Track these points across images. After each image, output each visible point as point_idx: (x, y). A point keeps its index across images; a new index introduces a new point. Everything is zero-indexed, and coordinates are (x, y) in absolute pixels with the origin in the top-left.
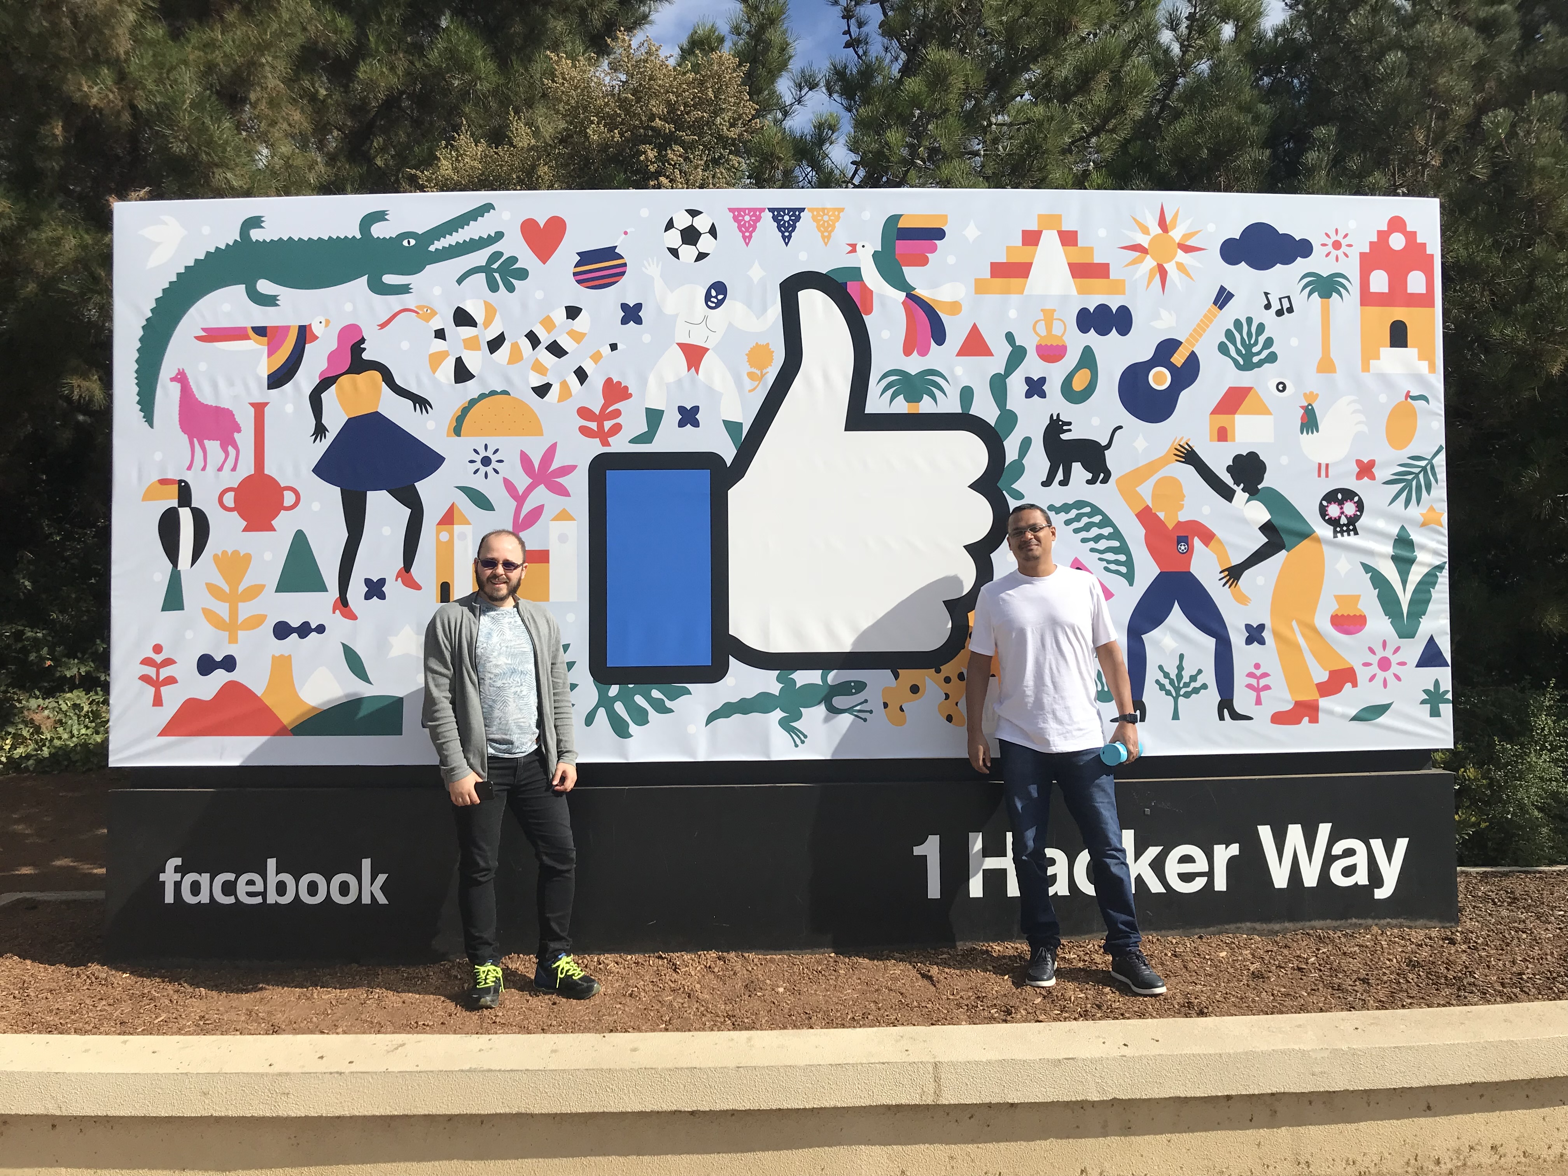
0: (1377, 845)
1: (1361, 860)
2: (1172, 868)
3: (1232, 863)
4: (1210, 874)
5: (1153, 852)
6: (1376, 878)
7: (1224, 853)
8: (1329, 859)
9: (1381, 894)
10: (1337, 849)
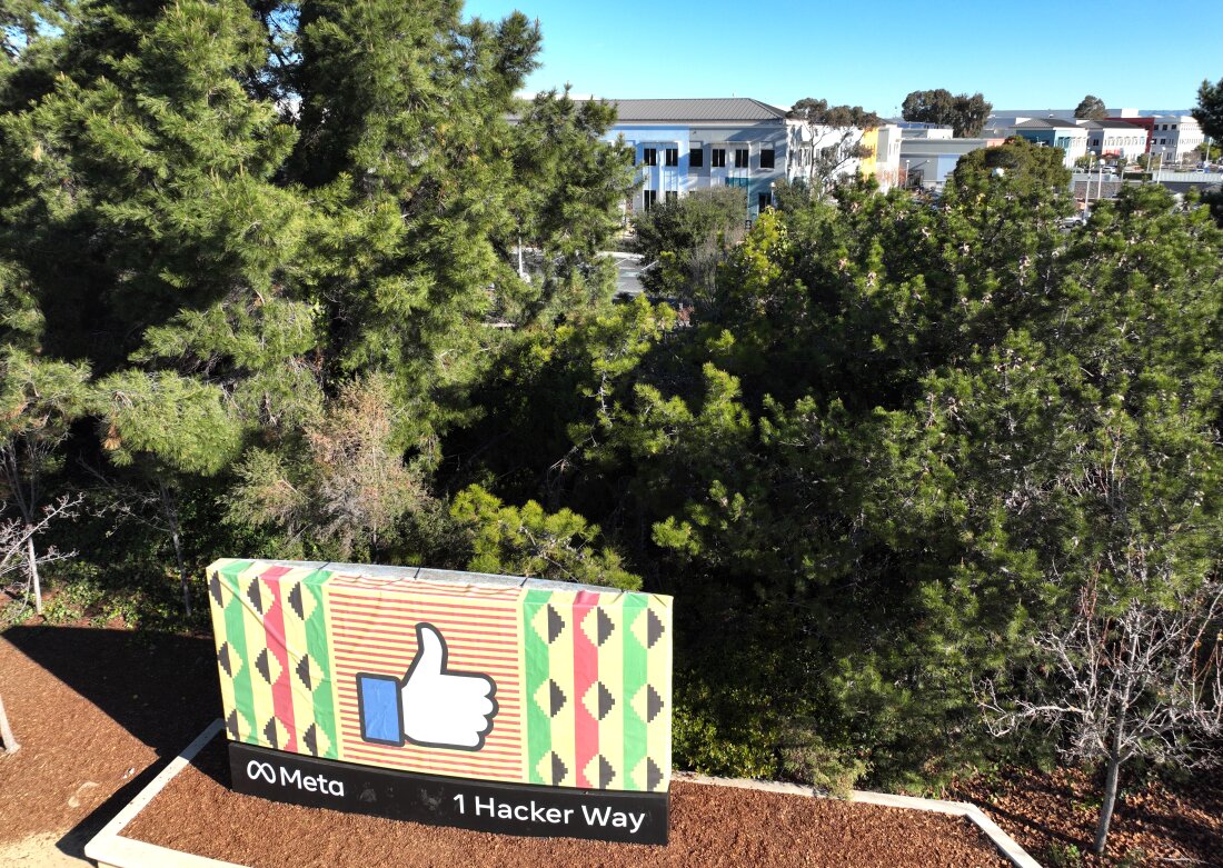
0: (631, 815)
1: (624, 819)
2: (548, 815)
3: (570, 815)
4: (562, 818)
5: (542, 809)
6: (630, 825)
7: (567, 813)
8: (611, 818)
9: (632, 831)
10: (615, 815)
